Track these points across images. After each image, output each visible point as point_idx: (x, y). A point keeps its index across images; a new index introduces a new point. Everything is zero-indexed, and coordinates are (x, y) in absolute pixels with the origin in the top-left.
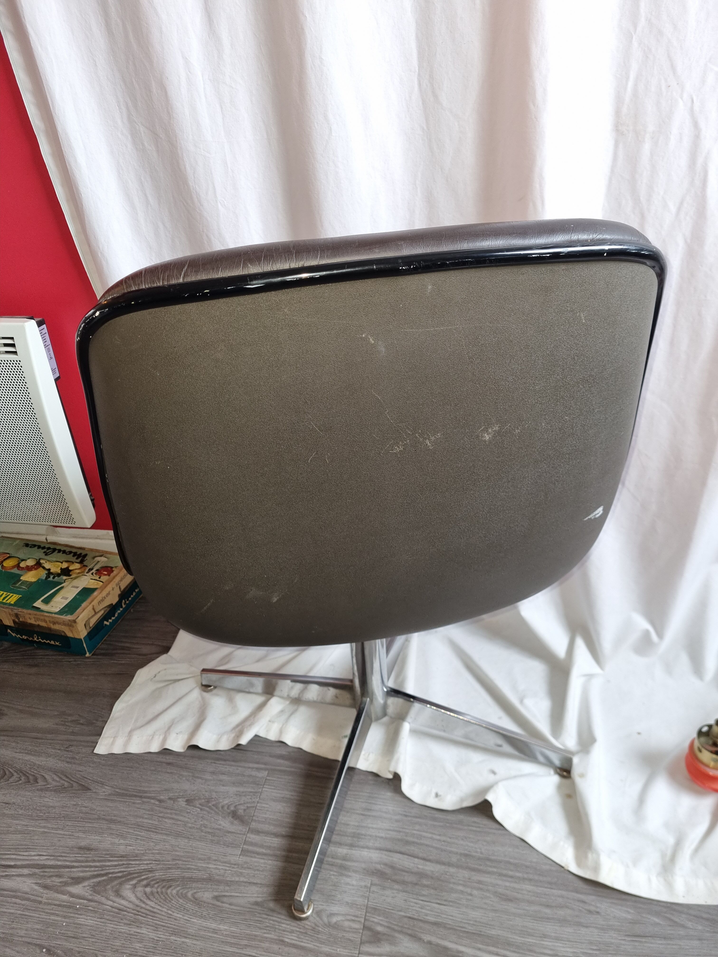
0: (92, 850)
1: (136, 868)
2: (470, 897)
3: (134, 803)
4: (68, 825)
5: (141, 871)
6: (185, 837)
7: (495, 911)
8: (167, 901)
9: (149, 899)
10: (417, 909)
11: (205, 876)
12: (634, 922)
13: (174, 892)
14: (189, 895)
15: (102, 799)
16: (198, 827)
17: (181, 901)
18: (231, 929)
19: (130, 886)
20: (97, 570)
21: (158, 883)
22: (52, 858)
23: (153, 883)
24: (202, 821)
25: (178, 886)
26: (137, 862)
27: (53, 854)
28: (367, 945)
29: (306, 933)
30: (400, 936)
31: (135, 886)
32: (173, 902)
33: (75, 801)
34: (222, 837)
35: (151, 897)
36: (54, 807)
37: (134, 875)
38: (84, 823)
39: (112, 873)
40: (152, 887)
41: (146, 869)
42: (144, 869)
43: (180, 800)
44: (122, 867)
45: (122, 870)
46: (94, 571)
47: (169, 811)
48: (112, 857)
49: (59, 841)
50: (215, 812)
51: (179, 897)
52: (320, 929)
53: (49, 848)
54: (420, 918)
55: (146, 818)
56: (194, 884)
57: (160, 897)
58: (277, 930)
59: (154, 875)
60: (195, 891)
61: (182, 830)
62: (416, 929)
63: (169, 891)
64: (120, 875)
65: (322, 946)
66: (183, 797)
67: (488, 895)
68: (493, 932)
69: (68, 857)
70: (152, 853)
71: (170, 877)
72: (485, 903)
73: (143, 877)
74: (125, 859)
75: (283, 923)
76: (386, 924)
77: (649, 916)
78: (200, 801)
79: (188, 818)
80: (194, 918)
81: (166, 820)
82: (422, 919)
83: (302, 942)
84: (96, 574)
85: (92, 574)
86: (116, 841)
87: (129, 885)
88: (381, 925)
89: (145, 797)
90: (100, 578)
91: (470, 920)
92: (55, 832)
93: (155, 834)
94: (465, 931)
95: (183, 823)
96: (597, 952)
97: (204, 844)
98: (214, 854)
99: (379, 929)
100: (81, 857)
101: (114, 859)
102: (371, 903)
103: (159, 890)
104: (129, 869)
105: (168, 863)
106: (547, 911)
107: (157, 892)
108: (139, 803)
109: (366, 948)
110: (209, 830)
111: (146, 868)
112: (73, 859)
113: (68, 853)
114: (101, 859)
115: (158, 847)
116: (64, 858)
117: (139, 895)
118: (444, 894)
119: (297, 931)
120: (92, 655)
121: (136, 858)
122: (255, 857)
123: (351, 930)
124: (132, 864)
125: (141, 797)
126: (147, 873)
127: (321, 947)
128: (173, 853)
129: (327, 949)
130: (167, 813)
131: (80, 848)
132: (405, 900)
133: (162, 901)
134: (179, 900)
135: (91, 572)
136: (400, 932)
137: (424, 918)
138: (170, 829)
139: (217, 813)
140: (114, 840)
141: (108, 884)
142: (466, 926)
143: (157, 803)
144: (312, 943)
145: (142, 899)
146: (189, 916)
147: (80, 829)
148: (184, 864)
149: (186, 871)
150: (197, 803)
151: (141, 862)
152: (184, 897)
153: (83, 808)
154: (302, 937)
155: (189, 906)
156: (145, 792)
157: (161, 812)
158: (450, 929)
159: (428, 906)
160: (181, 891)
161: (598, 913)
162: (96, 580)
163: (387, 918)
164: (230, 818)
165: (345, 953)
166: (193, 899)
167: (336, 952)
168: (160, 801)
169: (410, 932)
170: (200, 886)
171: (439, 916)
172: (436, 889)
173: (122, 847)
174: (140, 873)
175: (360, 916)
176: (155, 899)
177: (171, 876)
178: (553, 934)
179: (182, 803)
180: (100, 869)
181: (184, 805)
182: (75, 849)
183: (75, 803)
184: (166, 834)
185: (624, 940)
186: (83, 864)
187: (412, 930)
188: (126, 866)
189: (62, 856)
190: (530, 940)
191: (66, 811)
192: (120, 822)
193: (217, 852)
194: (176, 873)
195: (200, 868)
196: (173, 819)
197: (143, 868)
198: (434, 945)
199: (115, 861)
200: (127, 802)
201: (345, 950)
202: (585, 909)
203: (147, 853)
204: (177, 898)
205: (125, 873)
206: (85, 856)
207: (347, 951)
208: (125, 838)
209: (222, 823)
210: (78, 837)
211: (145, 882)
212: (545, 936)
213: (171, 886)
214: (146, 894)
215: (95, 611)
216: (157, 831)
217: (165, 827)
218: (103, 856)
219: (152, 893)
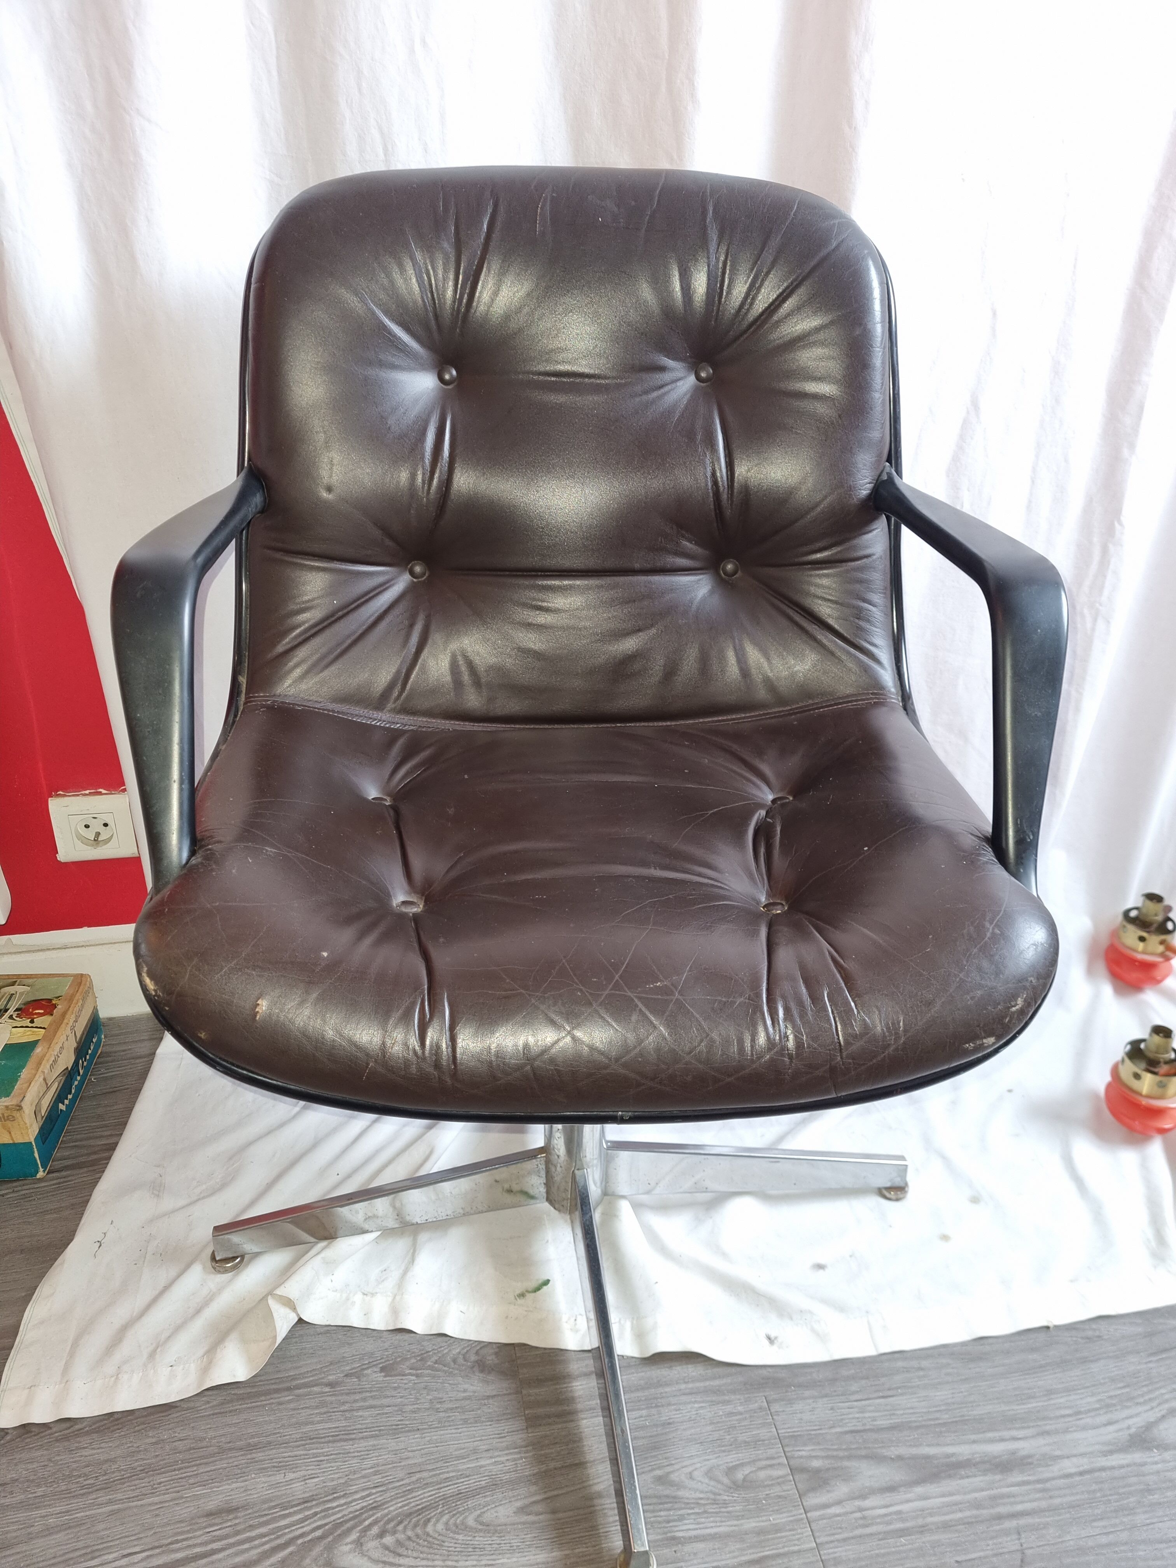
0: (236, 1509)
1: (344, 1513)
2: (921, 1373)
3: (280, 1404)
4: (160, 1483)
5: (358, 1513)
6: (409, 1431)
7: (966, 1380)
8: (435, 1546)
9: (400, 1555)
10: (857, 1415)
11: (483, 1483)
12: (1150, 1335)
13: (440, 1527)
14: (471, 1522)
15: (210, 1415)
16: (427, 1405)
17: (461, 1537)
18: (577, 1551)
19: (349, 1546)
20: (17, 1010)
21: (400, 1522)
22: (158, 1551)
23: (392, 1525)
24: (428, 1394)
25: (442, 1514)
26: (342, 1501)
27: (156, 1544)
28: (810, 1495)
29: (705, 1512)
30: (853, 1464)
31: (359, 1543)
32: (446, 1544)
33: (152, 1437)
34: (479, 1409)
35: (401, 1550)
36: (113, 1461)
37: (348, 1525)
38: (195, 1468)
39: (302, 1536)
40: (394, 1532)
41: (366, 1506)
42: (362, 1508)
43: (369, 1371)
44: (316, 1518)
45: (319, 1523)
46: (11, 1012)
47: (357, 1397)
48: (284, 1510)
49: (157, 1515)
50: (445, 1372)
51: (455, 1533)
52: (726, 1498)
53: (140, 1536)
54: (868, 1427)
55: (319, 1422)
56: (469, 1503)
57: (418, 1544)
58: (656, 1525)
59: (386, 1511)
60: (479, 1512)
61: (399, 1421)
62: (870, 1445)
63: (430, 1528)
64: (318, 1533)
65: (742, 1521)
66: (370, 1365)
67: (944, 1361)
68: (978, 1412)
69: (191, 1538)
70: (364, 1477)
71: (418, 1505)
72: (948, 1374)
73: (367, 1523)
74: (314, 1503)
75: (661, 1511)
76: (823, 1454)
77: (1161, 1321)
78: (408, 1363)
79: (401, 1397)
80: (500, 1557)
81: (360, 1413)
82: (872, 1427)
83: (706, 1528)
84: (18, 1016)
85: (11, 1017)
86: (279, 1478)
87: (347, 1544)
88: (816, 1457)
89: (298, 1387)
90: (32, 1022)
91: (940, 1406)
92: (140, 1503)
93: (351, 1442)
94: (939, 1424)
95: (396, 1409)
96: (1127, 1390)
97: (453, 1431)
98: (481, 1440)
99: (816, 1464)
100: (219, 1529)
101: (291, 1510)
102: (783, 1431)
103: (409, 1533)
104: (332, 1518)
105: (401, 1483)
106: (1035, 1356)
107: (409, 1538)
108: (290, 1402)
109: (812, 1500)
110: (450, 1406)
111: (365, 1504)
112: (205, 1538)
113: (188, 1532)
114: (265, 1519)
115: (368, 1463)
116: (184, 1543)
117: (376, 1554)
118: (883, 1380)
119: (688, 1514)
120: (48, 1173)
121: (335, 1495)
122: (557, 1423)
123: (773, 1482)
124: (333, 1508)
125: (289, 1389)
126: (371, 1513)
127: (742, 1525)
128: (402, 1464)
129: (754, 1524)
130: (355, 1401)
131: (210, 1514)
132: (832, 1409)
133: (425, 1549)
134: (457, 1536)
135: (7, 1014)
136: (849, 1458)
137: (874, 1425)
138: (376, 1425)
139: (451, 1374)
140: (273, 1478)
141: (303, 1558)
142: (937, 1415)
143: (327, 1389)
144: (724, 1524)
145: (385, 1559)
146: (488, 1557)
147: (192, 1481)
148: (435, 1475)
149: (442, 1485)
150: (404, 1367)
151: (350, 1499)
152: (463, 1528)
153: (176, 1444)
154: (703, 1520)
155: (479, 1540)
156: (294, 1378)
157: (344, 1403)
158: (918, 1427)
159: (869, 1406)
160: (452, 1521)
161: (1099, 1337)
162: (27, 1027)
163: (819, 1444)
164: (477, 1374)
165: (783, 1520)
166: (480, 1527)
167: (768, 1523)
168: (331, 1385)
169: (863, 1452)
170: (482, 1501)
171: (894, 1414)
172: (867, 1378)
173: (298, 1486)
174: (357, 1518)
175: (776, 1456)
176: (410, 1552)
177: (418, 1503)
178: (1060, 1386)
179: (375, 1376)
180: (273, 1537)
181: (381, 1379)
182: (202, 1520)
183: (154, 1440)
184: (372, 1436)
185: (1150, 1362)
186: (231, 1540)
187: (865, 1448)
188: (323, 1514)
189: (177, 1542)
190: (1032, 1405)
191: (143, 1459)
192: (269, 1443)
193: (483, 1436)
194: (425, 1496)
195: (468, 1473)
196: (371, 1407)
197: (358, 1507)
198: (909, 1458)
199: (295, 1513)
200: (266, 1404)
201: (781, 1516)
202: (1082, 1338)
203: (352, 1480)
204: (451, 1535)
205: (327, 1527)
206: (229, 1524)
207: (785, 1515)
208: (294, 1468)
209: (466, 1386)
210: (196, 1497)
211: (375, 1530)
212: (1050, 1392)
213: (429, 1520)
214: (386, 1548)
215: (47, 1084)
216: (353, 1436)
217: (364, 1426)
218: (266, 1512)
219: (399, 1543)
